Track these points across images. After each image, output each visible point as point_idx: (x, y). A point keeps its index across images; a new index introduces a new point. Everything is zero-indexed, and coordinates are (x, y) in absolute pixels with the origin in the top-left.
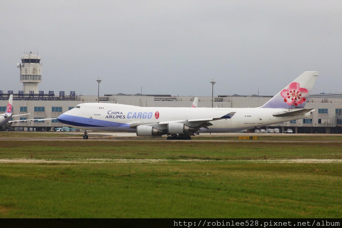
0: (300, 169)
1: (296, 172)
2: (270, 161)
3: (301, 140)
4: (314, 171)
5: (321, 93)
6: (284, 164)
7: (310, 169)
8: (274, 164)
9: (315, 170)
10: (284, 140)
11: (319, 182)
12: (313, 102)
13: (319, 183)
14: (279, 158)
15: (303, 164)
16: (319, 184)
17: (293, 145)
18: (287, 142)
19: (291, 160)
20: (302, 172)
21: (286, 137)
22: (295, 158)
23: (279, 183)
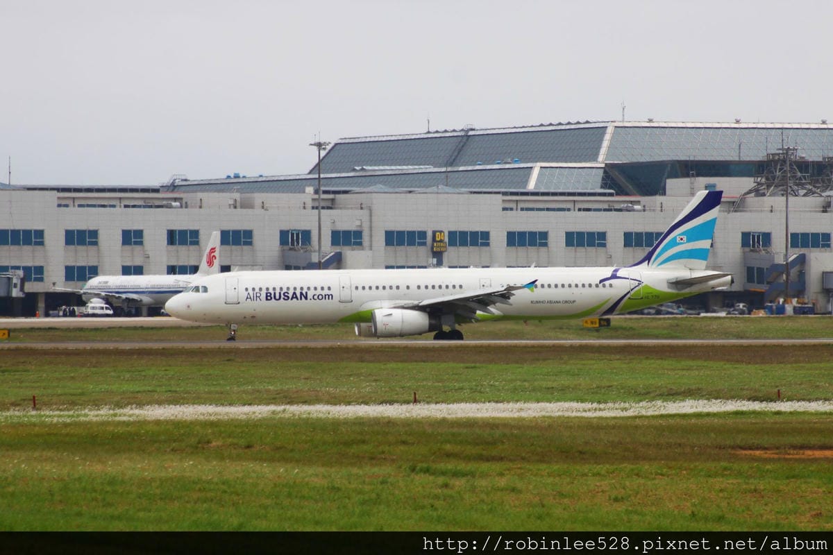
0: (156, 442)
1: (143, 451)
2: (53, 416)
3: (161, 341)
4: (205, 446)
5: (229, 177)
6: (103, 424)
7: (193, 440)
8: (66, 425)
9: (209, 442)
10: (102, 341)
11: (223, 483)
12: (201, 207)
13: (224, 487)
14: (84, 405)
15: (167, 422)
16: (225, 492)
17: (135, 357)
18: (111, 346)
19: (127, 411)
20: (166, 451)
21: (110, 328)
22: (140, 405)
23: (84, 490)
